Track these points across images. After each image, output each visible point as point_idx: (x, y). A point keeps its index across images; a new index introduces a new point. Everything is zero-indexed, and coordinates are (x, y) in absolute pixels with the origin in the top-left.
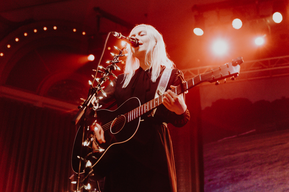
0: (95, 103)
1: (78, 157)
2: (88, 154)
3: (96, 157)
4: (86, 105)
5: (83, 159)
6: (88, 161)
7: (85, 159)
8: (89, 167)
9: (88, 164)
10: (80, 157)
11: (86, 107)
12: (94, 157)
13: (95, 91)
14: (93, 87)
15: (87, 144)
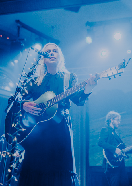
1: (8, 134)
4: (14, 100)
5: (11, 136)
7: (13, 136)
8: (15, 141)
9: (15, 139)
12: (18, 134)
13: (20, 90)
14: (19, 87)
15: (14, 125)
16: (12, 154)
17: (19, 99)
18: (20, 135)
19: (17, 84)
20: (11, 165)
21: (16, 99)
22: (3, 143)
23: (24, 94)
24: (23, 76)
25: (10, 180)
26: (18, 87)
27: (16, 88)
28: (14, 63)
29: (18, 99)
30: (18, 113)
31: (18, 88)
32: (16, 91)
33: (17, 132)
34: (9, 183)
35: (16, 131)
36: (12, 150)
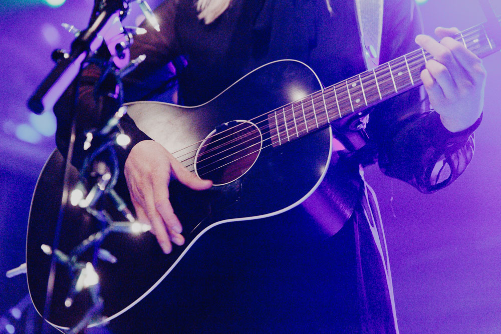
0: (118, 47)
1: (46, 249)
2: (87, 237)
3: (113, 253)
4: (87, 49)
5: (63, 257)
6: (85, 267)
7: (74, 259)
8: (86, 292)
9: (85, 276)
10: (53, 249)
11: (82, 57)
12: (105, 254)
15: (84, 197)
18: (113, 260)
21: (95, 46)
29: (105, 46)
30: (106, 130)
33: (99, 236)
35: (94, 232)
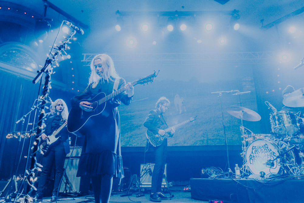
13: (51, 61)
14: (50, 59)
15: (43, 98)
16: (39, 127)
17: (49, 71)
19: (48, 55)
20: (37, 138)
21: (45, 71)
22: (23, 122)
23: (55, 67)
24: (54, 48)
25: (36, 153)
26: (48, 58)
27: (46, 59)
28: (38, 43)
29: (47, 70)
31: (48, 60)
32: (46, 63)
34: (35, 155)
36: (39, 122)
